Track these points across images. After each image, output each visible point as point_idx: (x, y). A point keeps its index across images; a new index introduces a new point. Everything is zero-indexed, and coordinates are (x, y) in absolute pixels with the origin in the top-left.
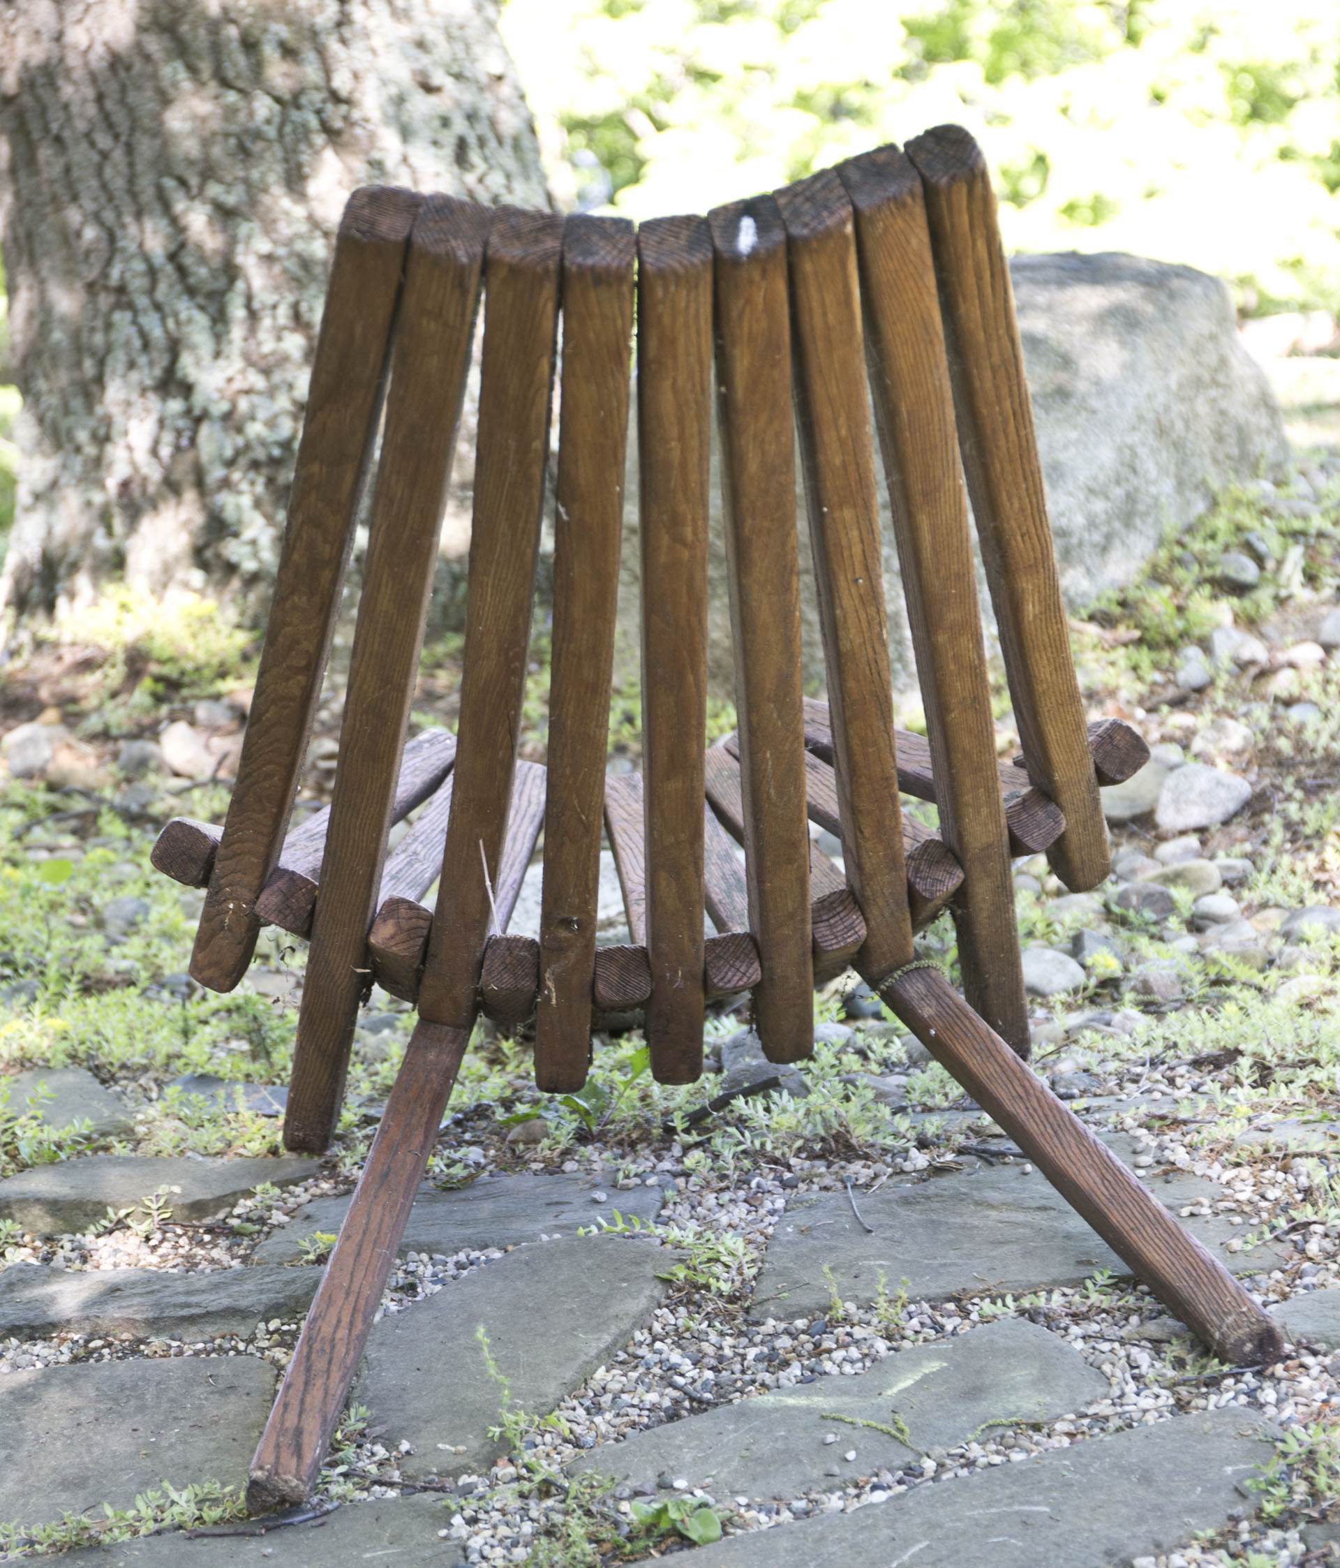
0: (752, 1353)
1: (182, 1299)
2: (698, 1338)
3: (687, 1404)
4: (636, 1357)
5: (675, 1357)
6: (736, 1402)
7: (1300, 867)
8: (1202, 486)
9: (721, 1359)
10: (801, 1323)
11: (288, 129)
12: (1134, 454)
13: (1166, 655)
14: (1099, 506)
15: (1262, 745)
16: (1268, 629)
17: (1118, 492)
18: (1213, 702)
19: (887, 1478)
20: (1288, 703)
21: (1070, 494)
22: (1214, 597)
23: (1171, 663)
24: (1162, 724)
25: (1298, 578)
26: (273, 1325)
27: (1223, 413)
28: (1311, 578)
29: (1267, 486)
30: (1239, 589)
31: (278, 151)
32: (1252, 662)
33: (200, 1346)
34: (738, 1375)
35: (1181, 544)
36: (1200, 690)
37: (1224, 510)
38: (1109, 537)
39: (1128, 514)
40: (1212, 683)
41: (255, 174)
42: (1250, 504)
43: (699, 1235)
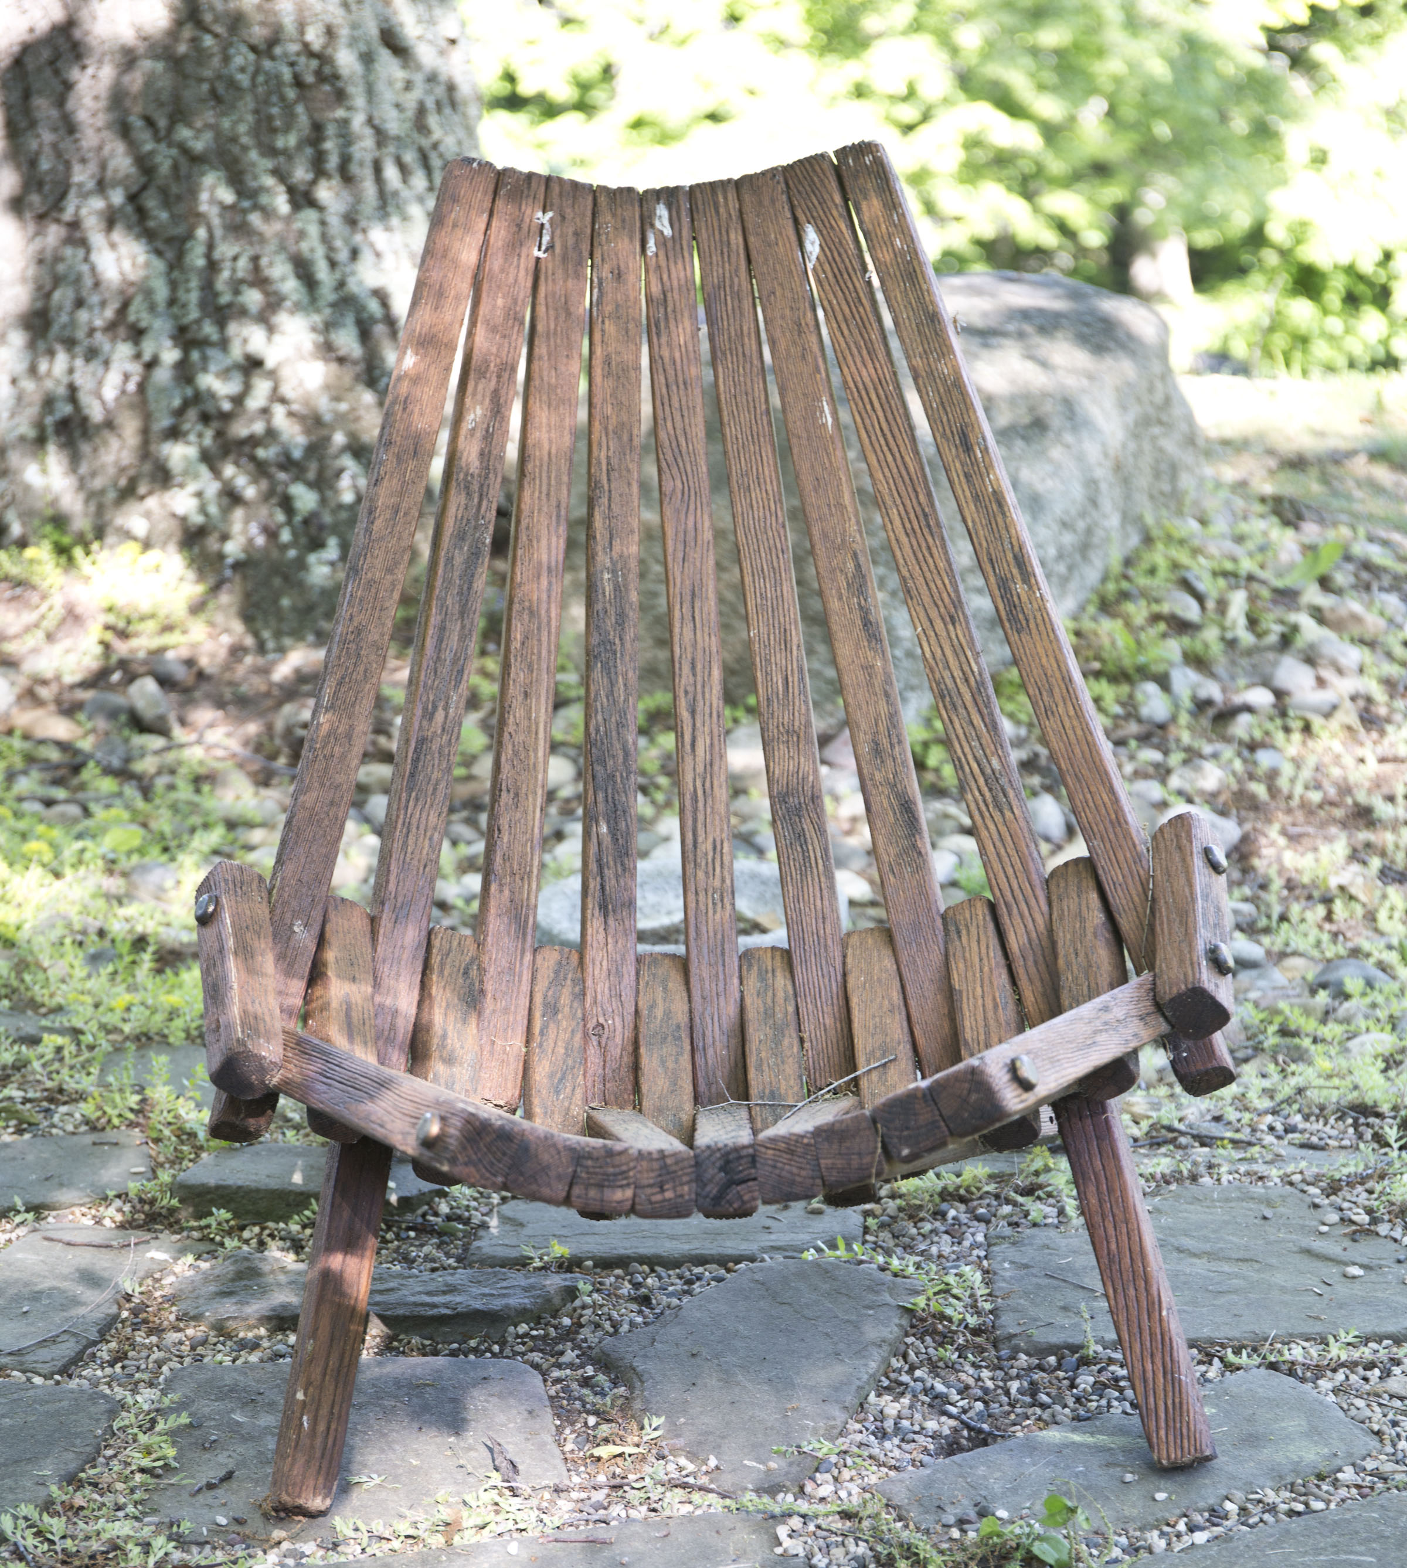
0: (1014, 1386)
1: (428, 1299)
2: (951, 1367)
3: (965, 1433)
4: (901, 1384)
5: (940, 1387)
6: (1020, 1434)
7: (1309, 915)
8: (1139, 520)
9: (986, 1391)
10: (1052, 1359)
11: (261, 79)
12: (1097, 490)
13: (1125, 689)
14: (1068, 539)
15: (1235, 787)
16: (1220, 669)
17: (1081, 525)
18: (1178, 740)
19: (1198, 1519)
20: (1253, 746)
21: (1048, 527)
22: (1164, 636)
23: (1131, 697)
24: (1132, 758)
25: (1242, 621)
26: (523, 1328)
27: (1161, 450)
28: (1253, 622)
29: (1194, 525)
30: (1181, 626)
31: (248, 103)
32: (1209, 703)
33: (455, 1346)
34: (1007, 1408)
35: (1126, 577)
36: (1162, 727)
37: (1160, 546)
38: (1071, 568)
39: (1084, 548)
40: (1174, 719)
41: (226, 123)
42: (1182, 542)
43: (918, 1266)
